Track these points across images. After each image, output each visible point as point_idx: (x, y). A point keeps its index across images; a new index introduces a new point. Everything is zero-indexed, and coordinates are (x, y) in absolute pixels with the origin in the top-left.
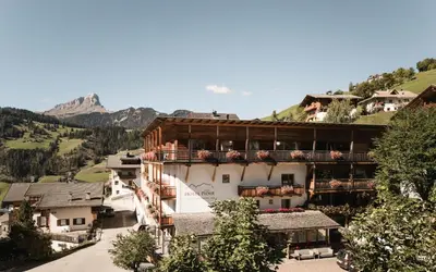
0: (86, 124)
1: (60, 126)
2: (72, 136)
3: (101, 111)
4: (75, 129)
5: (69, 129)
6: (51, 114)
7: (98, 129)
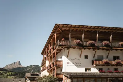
0: (16, 71)
1: (8, 72)
2: (11, 75)
3: (21, 67)
4: (12, 73)
5: (10, 73)
6: (5, 68)
7: (20, 72)
